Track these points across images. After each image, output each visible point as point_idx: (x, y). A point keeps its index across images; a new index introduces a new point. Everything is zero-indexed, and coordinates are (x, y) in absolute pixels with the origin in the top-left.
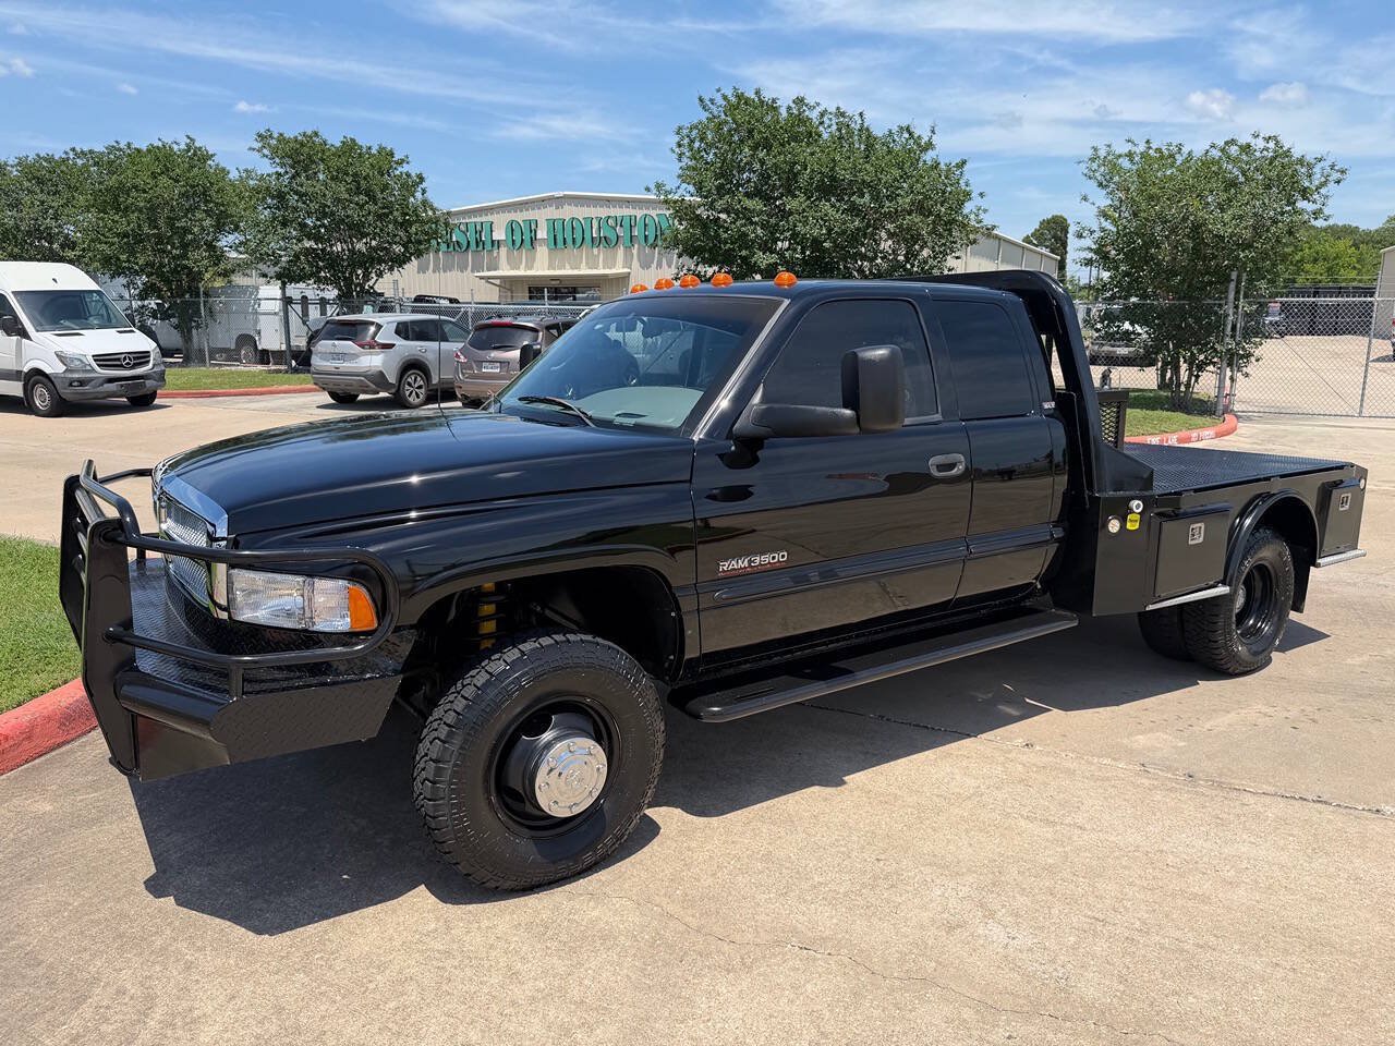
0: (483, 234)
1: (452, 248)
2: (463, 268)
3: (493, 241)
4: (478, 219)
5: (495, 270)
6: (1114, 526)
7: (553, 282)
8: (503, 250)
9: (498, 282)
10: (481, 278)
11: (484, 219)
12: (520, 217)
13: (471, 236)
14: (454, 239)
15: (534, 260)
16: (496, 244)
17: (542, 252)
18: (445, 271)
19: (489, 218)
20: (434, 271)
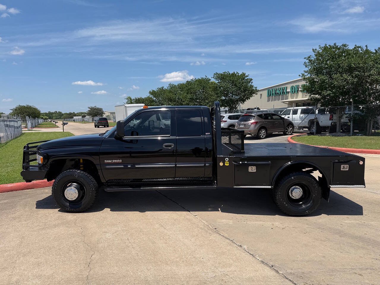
0: (284, 90)
1: (276, 95)
2: (279, 100)
3: (287, 92)
4: (284, 86)
5: (287, 99)
6: (221, 164)
7: (302, 102)
8: (290, 94)
9: (287, 103)
10: (282, 102)
11: (285, 86)
12: (294, 85)
13: (281, 91)
14: (277, 92)
15: (298, 96)
16: (288, 93)
17: (300, 94)
18: (274, 101)
19: (286, 86)
20: (271, 101)
